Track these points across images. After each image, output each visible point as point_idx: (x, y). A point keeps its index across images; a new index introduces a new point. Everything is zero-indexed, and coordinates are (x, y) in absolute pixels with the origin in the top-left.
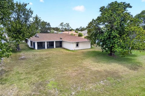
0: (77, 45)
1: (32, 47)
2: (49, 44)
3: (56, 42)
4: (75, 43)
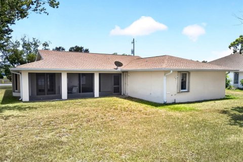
0: (183, 86)
4: (176, 74)
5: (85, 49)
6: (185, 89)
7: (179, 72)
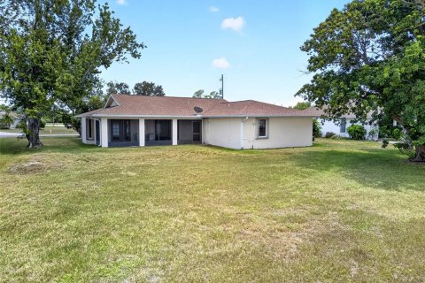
0: (262, 131)
1: (90, 142)
2: (152, 130)
3: (179, 121)
4: (254, 121)
5: (156, 85)
6: (264, 135)
7: (257, 118)
